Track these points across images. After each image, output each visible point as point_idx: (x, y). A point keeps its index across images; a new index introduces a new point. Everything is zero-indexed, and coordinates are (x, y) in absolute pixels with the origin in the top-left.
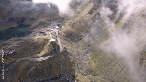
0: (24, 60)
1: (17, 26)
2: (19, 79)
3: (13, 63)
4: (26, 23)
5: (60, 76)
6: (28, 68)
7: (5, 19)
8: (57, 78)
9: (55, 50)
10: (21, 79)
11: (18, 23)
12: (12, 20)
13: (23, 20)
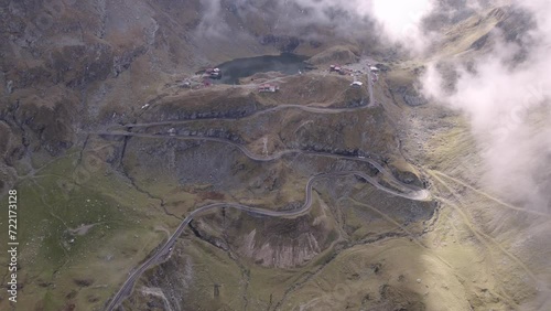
0: (293, 108)
1: (278, 54)
2: (279, 134)
3: (272, 106)
4: (299, 51)
5: (355, 153)
6: (298, 121)
7: (257, 35)
8: (349, 154)
9: (358, 102)
10: (283, 135)
11: (282, 49)
12: (270, 40)
13: (294, 43)
